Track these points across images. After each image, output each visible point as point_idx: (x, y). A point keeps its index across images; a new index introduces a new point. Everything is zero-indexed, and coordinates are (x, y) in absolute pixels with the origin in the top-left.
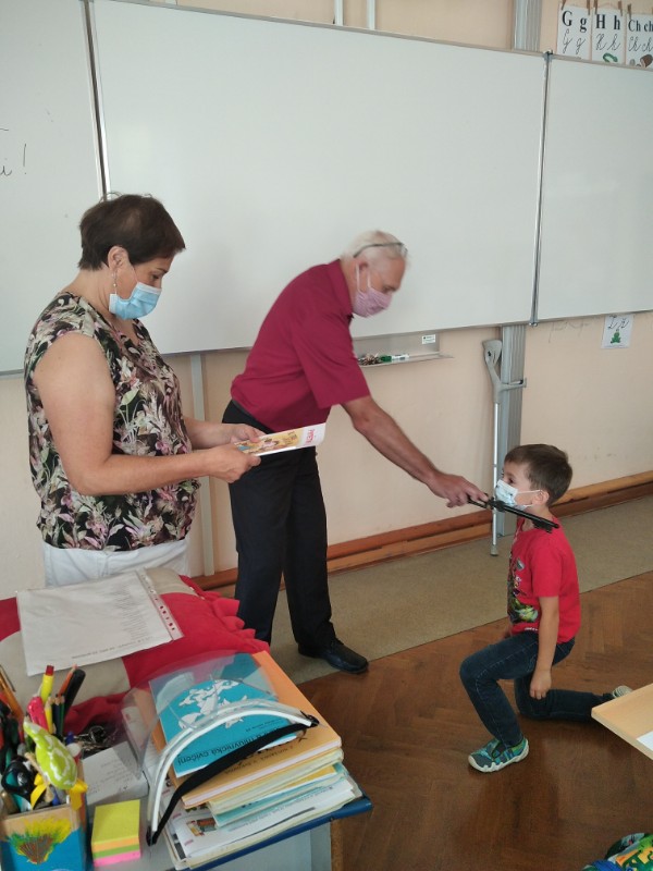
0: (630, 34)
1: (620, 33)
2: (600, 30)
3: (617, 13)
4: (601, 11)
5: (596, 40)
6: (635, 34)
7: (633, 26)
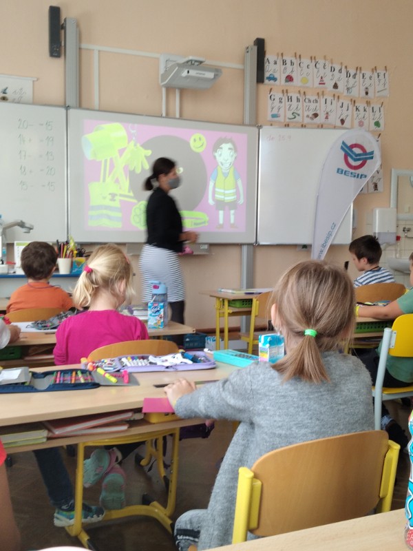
0: (305, 104)
1: (300, 104)
2: (290, 103)
3: (299, 95)
4: (290, 95)
5: (287, 107)
6: (308, 104)
7: (307, 101)
